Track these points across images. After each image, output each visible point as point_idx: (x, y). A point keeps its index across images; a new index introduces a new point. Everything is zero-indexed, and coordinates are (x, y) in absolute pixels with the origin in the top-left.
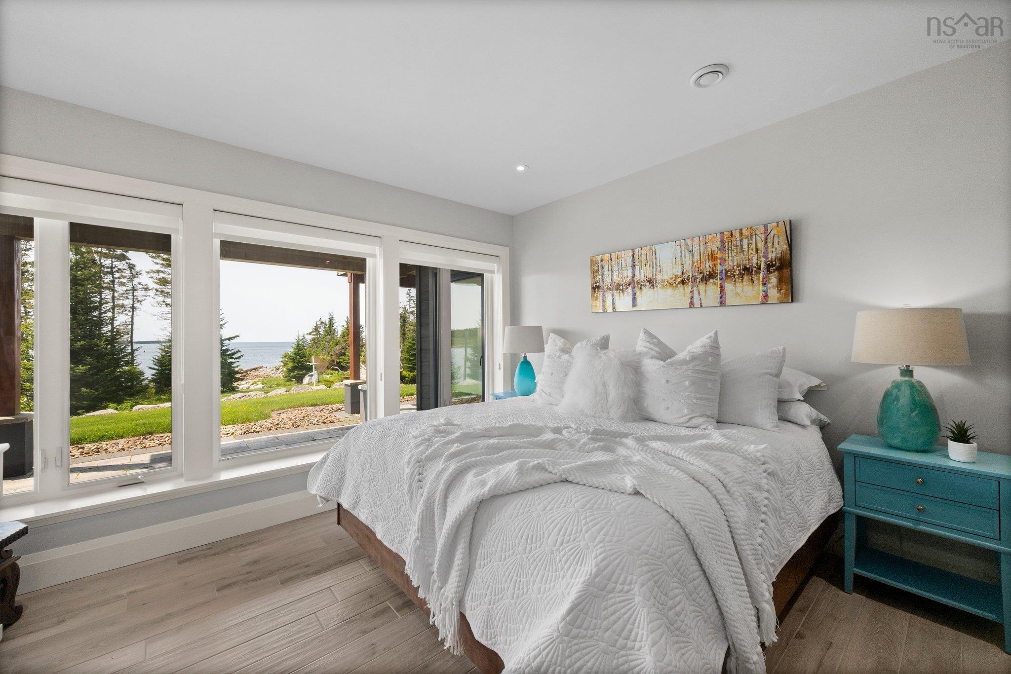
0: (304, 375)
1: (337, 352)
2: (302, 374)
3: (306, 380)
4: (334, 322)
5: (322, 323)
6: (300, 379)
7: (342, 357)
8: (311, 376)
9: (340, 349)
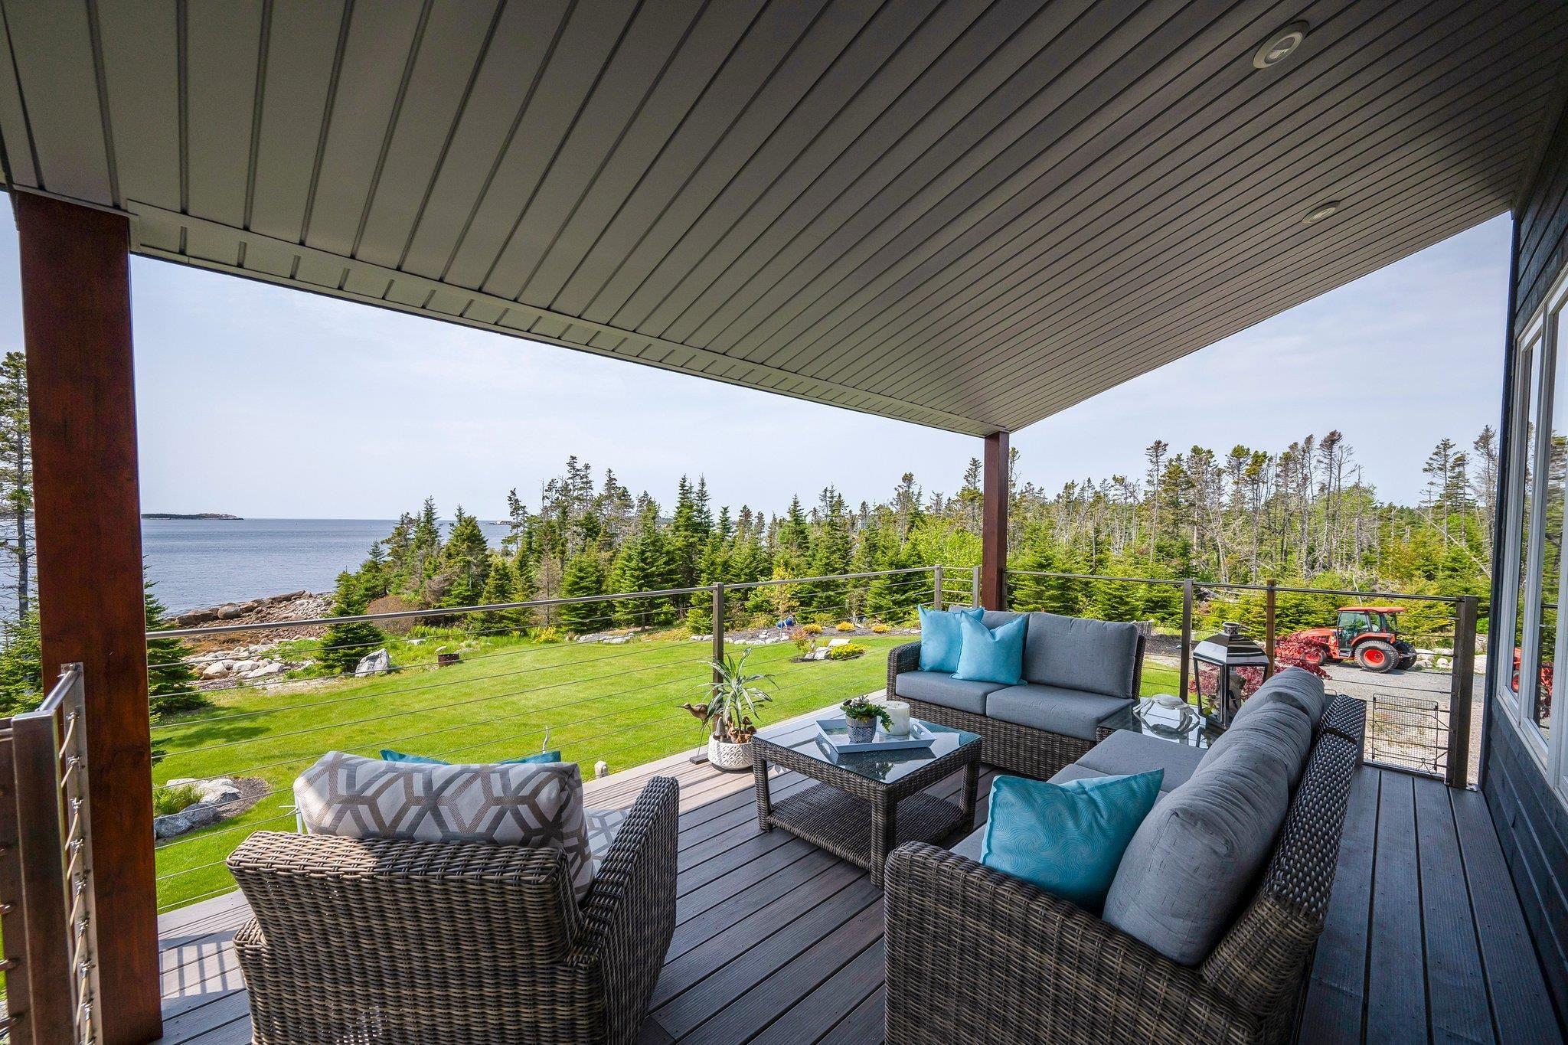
0: (361, 655)
1: (436, 587)
2: (355, 655)
3: (364, 666)
4: (435, 517)
5: (411, 521)
6: (350, 667)
7: (445, 599)
8: (374, 659)
9: (440, 582)
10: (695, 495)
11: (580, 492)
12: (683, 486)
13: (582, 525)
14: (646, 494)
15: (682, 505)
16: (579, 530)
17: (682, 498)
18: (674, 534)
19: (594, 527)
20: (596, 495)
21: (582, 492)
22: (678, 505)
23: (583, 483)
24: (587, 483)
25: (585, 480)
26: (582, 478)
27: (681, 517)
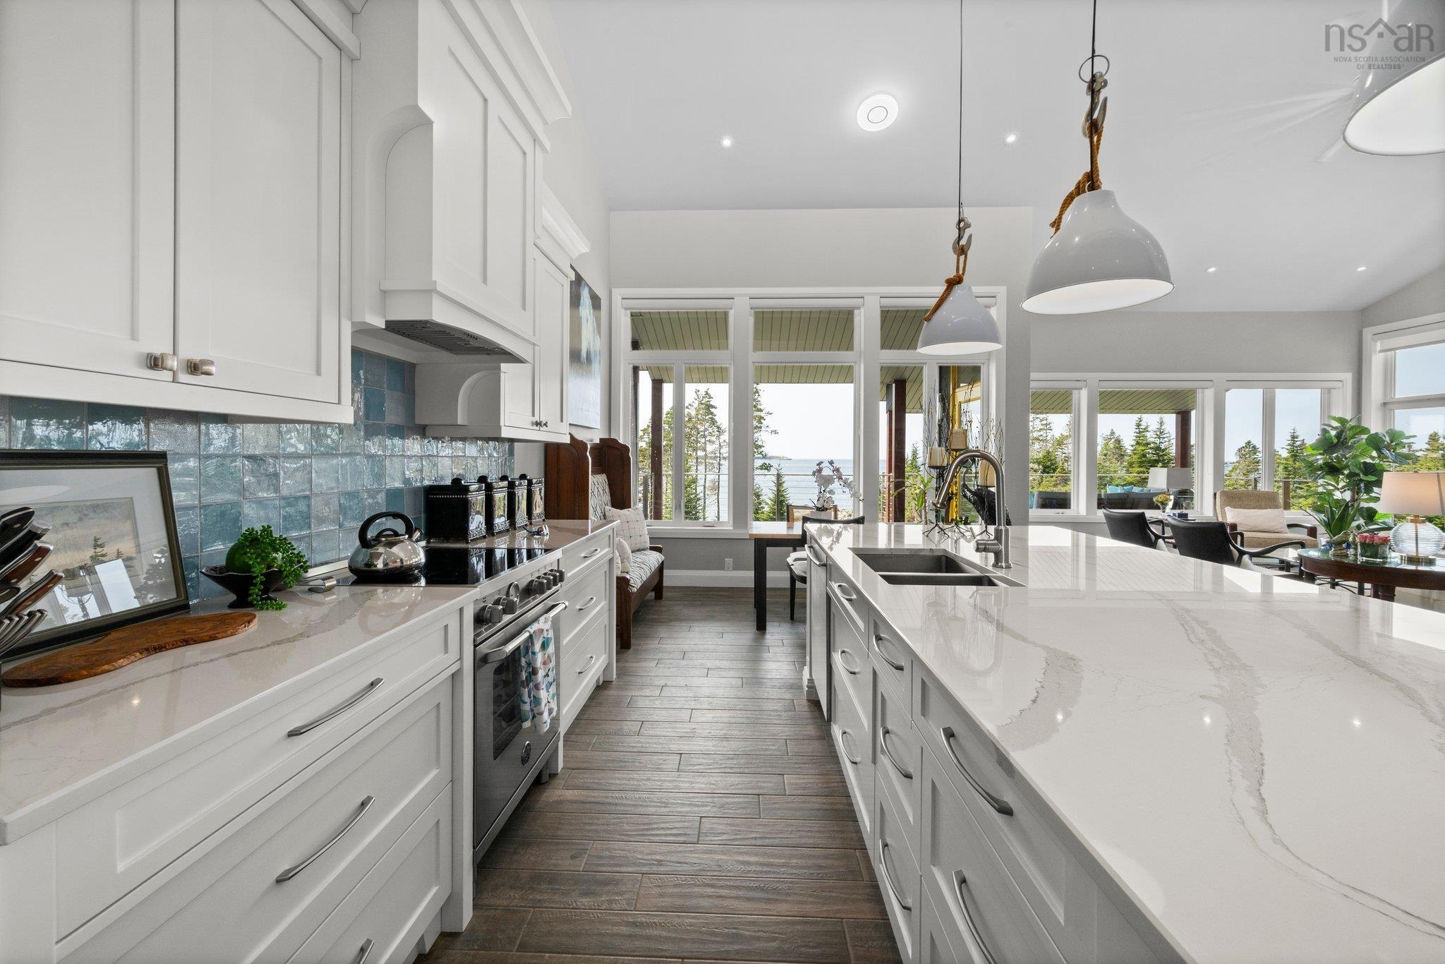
10: (1152, 433)
11: (1040, 434)
12: (1138, 425)
13: (1039, 463)
14: (1113, 433)
15: (1138, 443)
16: (1036, 466)
17: (1137, 437)
18: (1128, 470)
19: (1052, 464)
20: (1057, 435)
21: (1041, 433)
22: (1134, 443)
23: (1042, 425)
24: (1046, 425)
25: (1044, 422)
26: (1041, 421)
27: (1135, 454)
